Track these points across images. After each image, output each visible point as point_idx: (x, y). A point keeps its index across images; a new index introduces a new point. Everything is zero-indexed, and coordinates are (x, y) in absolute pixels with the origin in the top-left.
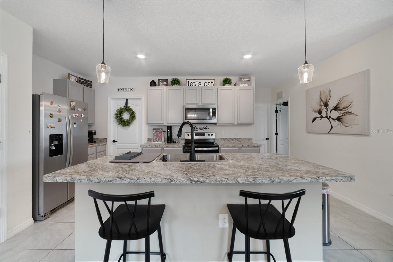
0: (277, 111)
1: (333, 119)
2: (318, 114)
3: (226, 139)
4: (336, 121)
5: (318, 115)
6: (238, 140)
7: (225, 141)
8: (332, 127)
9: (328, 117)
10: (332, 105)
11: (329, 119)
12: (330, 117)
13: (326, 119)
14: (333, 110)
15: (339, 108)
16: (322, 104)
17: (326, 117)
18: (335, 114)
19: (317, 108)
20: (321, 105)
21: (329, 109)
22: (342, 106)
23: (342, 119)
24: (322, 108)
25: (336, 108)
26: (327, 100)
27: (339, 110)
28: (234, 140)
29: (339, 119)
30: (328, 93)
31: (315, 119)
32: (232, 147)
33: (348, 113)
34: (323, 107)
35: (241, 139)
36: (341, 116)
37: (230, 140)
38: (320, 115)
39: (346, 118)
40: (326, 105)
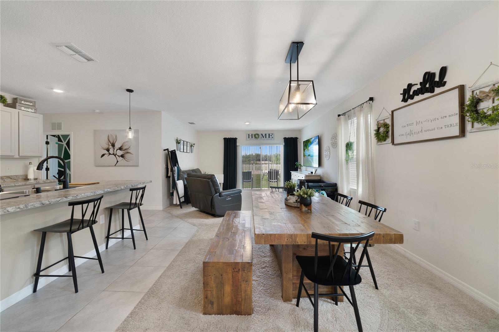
0: (47, 143)
1: (118, 156)
2: (107, 151)
4: (120, 157)
5: (106, 152)
8: (118, 162)
9: (115, 154)
10: (117, 146)
11: (115, 156)
12: (116, 154)
13: (113, 155)
14: (118, 149)
15: (123, 149)
16: (110, 144)
17: (113, 154)
18: (120, 153)
19: (106, 146)
20: (109, 145)
21: (115, 148)
22: (124, 148)
23: (124, 156)
24: (110, 148)
25: (120, 149)
26: (114, 142)
27: (123, 150)
29: (122, 156)
30: (115, 138)
31: (103, 155)
33: (128, 152)
34: (111, 147)
36: (124, 154)
38: (108, 152)
39: (127, 156)
40: (113, 145)
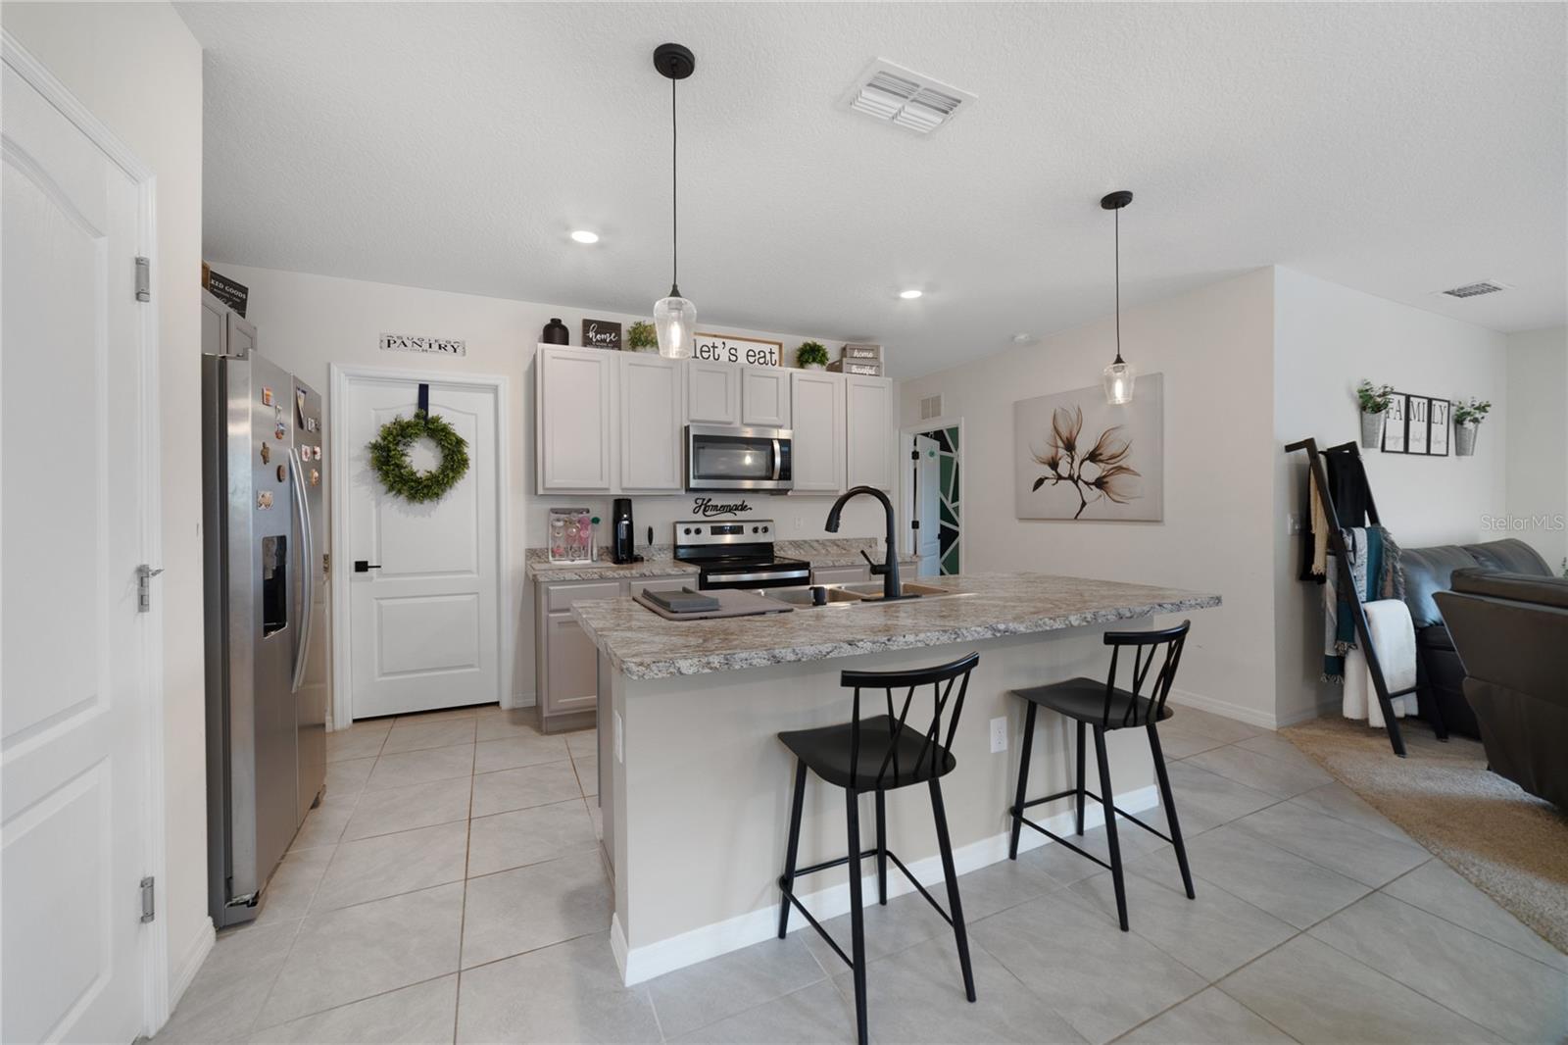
0: (915, 455)
1: (1086, 483)
2: (1049, 468)
3: (805, 542)
4: (1093, 487)
5: (1049, 472)
6: (838, 546)
7: (801, 551)
8: (1084, 504)
9: (1075, 477)
10: (1083, 447)
11: (1076, 483)
12: (1079, 477)
13: (1070, 483)
14: (1086, 459)
15: (1101, 457)
16: (1060, 444)
17: (1071, 477)
18: (1091, 471)
19: (1047, 452)
20: (1057, 447)
21: (1076, 457)
22: (1107, 452)
23: (1107, 483)
24: (1059, 455)
25: (1093, 457)
26: (1071, 433)
27: (1102, 461)
28: (828, 544)
29: (1100, 483)
30: (1074, 416)
31: (1039, 483)
32: (848, 566)
33: (1120, 468)
34: (1062, 452)
35: (847, 540)
36: (1105, 477)
37: (815, 545)
38: (1054, 472)
39: (1117, 481)
40: (1070, 446)
